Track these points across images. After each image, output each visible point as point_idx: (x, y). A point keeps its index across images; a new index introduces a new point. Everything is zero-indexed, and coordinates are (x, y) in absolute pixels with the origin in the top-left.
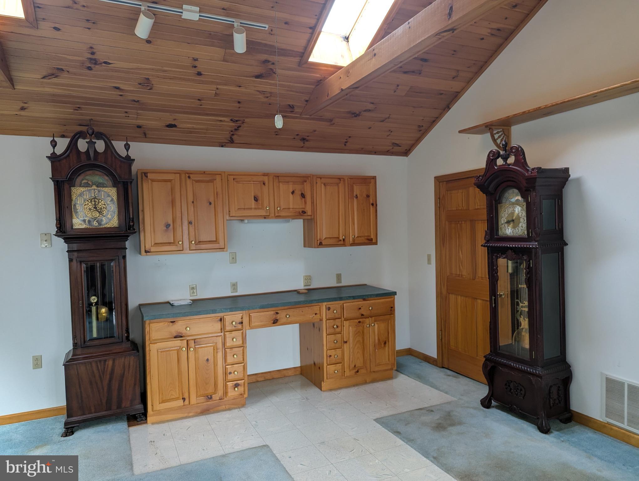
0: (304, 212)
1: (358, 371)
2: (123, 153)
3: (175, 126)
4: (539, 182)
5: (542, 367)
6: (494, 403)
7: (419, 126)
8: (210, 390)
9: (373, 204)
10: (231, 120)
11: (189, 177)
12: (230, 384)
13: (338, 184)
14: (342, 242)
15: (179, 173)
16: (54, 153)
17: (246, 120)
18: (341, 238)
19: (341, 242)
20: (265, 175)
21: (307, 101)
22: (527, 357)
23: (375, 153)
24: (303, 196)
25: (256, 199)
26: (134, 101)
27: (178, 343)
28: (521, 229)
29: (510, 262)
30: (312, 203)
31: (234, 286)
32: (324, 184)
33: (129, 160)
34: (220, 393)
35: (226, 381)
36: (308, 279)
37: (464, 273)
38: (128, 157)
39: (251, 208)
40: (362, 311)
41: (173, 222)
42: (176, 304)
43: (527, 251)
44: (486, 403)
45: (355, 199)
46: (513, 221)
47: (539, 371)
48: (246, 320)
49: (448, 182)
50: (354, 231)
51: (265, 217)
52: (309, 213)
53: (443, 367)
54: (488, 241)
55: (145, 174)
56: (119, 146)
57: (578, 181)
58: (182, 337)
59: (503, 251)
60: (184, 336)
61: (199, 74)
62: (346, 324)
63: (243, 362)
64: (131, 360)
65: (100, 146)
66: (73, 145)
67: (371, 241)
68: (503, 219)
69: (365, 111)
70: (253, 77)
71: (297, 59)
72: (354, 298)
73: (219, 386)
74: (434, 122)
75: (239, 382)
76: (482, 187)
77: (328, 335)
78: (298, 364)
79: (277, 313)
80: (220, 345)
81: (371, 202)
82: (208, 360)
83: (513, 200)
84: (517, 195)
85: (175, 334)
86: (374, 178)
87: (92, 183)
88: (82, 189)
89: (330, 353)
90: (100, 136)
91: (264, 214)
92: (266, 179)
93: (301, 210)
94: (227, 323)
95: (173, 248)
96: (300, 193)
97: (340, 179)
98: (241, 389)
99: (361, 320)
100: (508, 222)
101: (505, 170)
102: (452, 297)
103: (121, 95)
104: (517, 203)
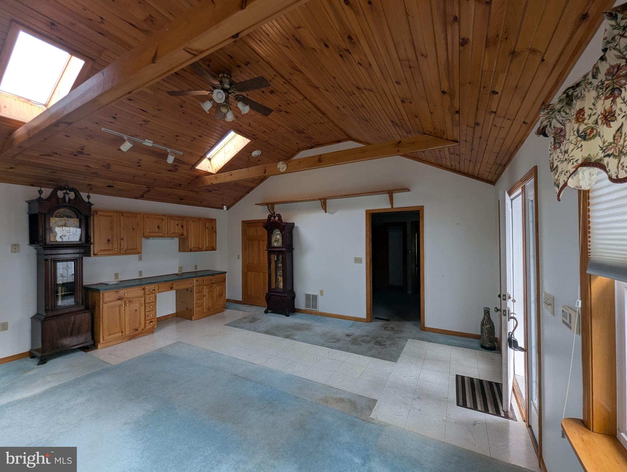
0: (183, 234)
1: (210, 309)
2: (86, 200)
3: (113, 187)
4: (286, 227)
5: (287, 293)
6: (269, 311)
7: (235, 198)
8: (137, 326)
9: (215, 232)
10: (147, 187)
11: (122, 215)
12: (147, 322)
13: (199, 221)
14: (201, 249)
15: (116, 212)
16: (40, 198)
17: (155, 188)
18: (200, 248)
19: (199, 249)
20: (164, 215)
21: (189, 183)
22: (282, 291)
23: (214, 208)
24: (182, 226)
25: (158, 227)
26: (94, 173)
27: (119, 302)
28: (280, 244)
29: (276, 256)
30: (187, 230)
31: (141, 273)
32: (193, 221)
33: (90, 204)
34: (142, 326)
35: (145, 320)
36: (181, 268)
37: (255, 262)
38: (89, 203)
39: (156, 232)
40: (212, 281)
41: (112, 238)
42: (109, 283)
43: (282, 252)
44: (266, 312)
45: (207, 230)
46: (277, 241)
47: (286, 295)
48: (156, 289)
49: (248, 224)
50: (206, 245)
51: (162, 237)
52: (185, 235)
53: (244, 304)
54: (267, 248)
55: (96, 212)
56: (84, 195)
57: (297, 227)
58: (122, 299)
59: (273, 252)
60: (123, 299)
61: (140, 166)
62: (205, 287)
63: (154, 310)
64: (87, 316)
65: (72, 195)
66: (54, 194)
67: (214, 249)
68: (273, 240)
69: (214, 190)
70: (166, 170)
71: (191, 167)
72: (208, 275)
73: (142, 323)
74: (241, 197)
75: (153, 320)
76: (266, 227)
77: (196, 293)
78: (175, 312)
79: (173, 284)
80: (143, 302)
81: (214, 230)
82: (136, 310)
83: (277, 233)
84: (278, 231)
85: (118, 298)
86: (215, 220)
87: (63, 215)
88: (57, 219)
89: (198, 301)
90: (72, 190)
91: (162, 235)
92: (164, 217)
93: (181, 234)
94: (147, 290)
95: (111, 252)
96: (181, 225)
97: (200, 219)
98: (154, 323)
99: (211, 285)
100: (275, 241)
101: (275, 222)
102: (249, 273)
103: (87, 170)
104: (278, 234)
